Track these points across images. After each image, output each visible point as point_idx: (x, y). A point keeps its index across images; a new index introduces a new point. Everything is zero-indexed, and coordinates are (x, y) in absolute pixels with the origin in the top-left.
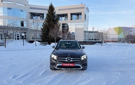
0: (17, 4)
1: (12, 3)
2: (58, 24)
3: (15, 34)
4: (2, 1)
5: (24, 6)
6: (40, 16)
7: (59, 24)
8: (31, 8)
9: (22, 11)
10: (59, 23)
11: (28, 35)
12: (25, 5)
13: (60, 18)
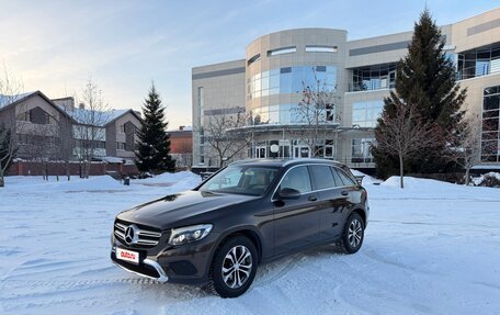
0: (307, 49)
1: (294, 50)
2: (453, 94)
3: (297, 149)
4: (269, 52)
5: (332, 50)
6: (388, 76)
7: (458, 93)
8: (353, 53)
9: (322, 69)
10: (456, 89)
11: (339, 148)
12: (335, 47)
13: (479, 65)
